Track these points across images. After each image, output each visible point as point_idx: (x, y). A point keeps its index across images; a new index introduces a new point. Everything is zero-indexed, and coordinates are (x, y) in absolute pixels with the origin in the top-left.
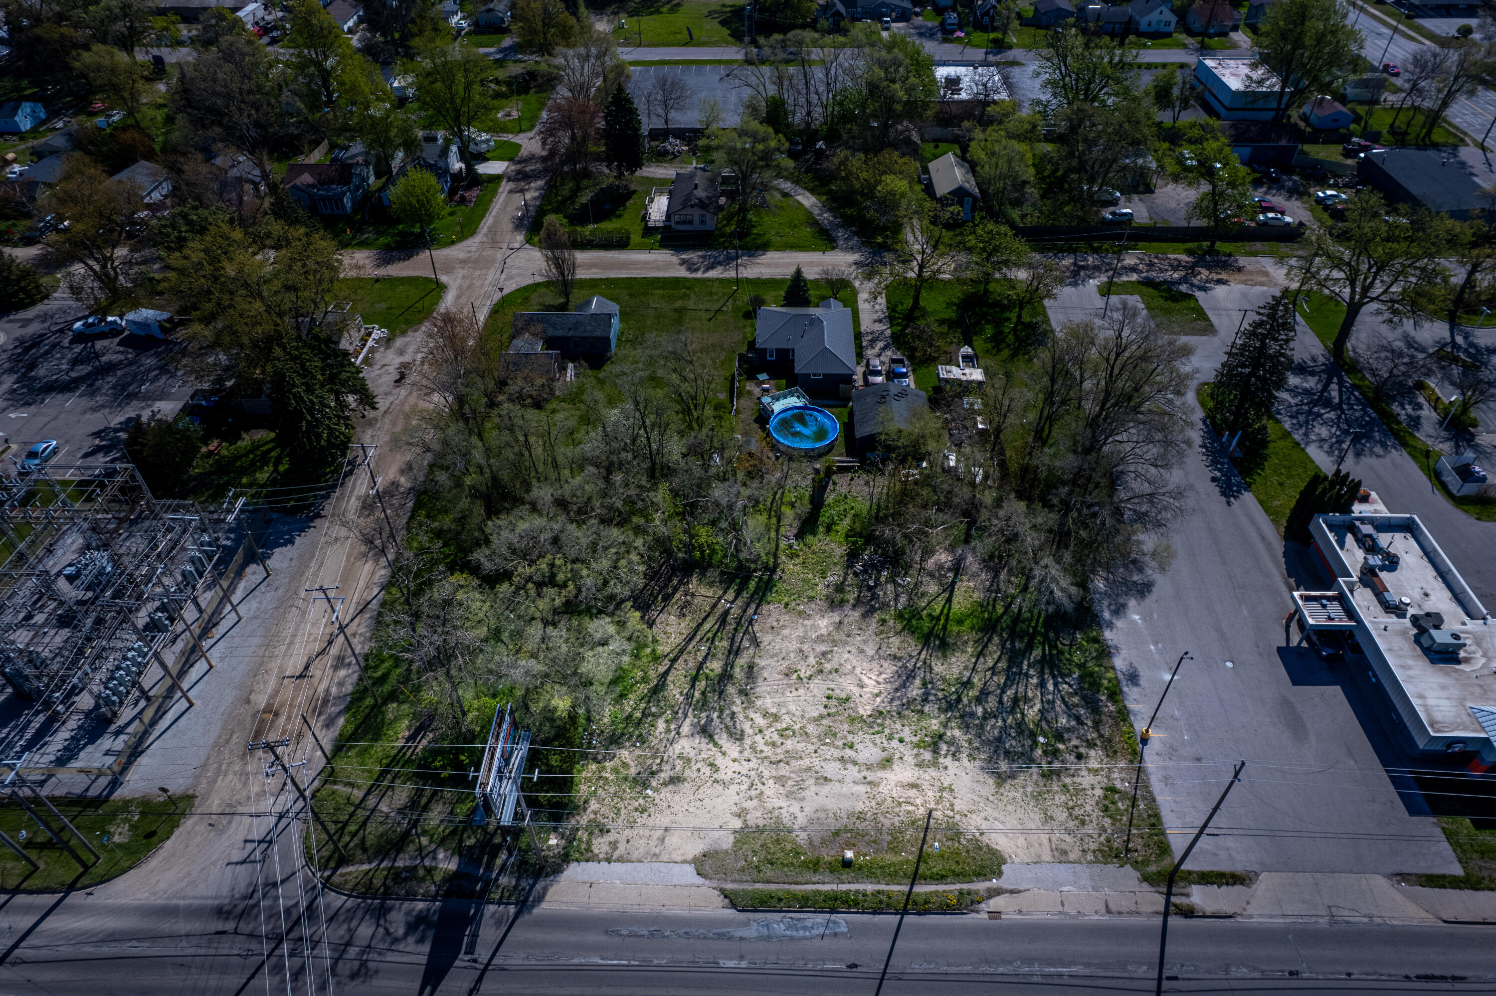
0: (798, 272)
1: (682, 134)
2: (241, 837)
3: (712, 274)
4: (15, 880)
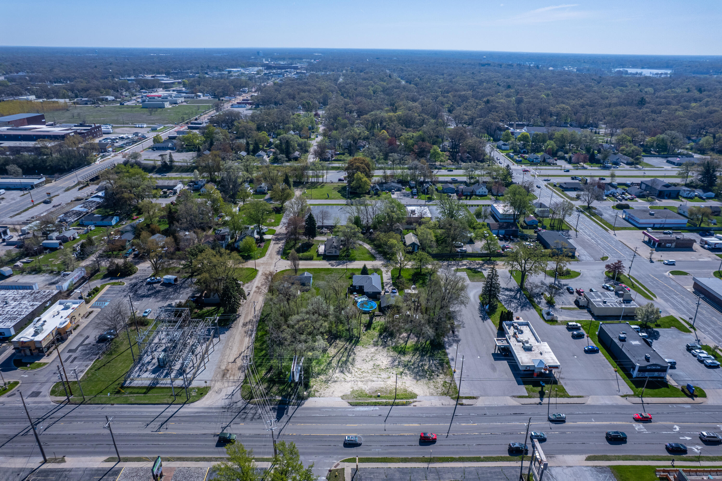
0: (365, 266)
1: (327, 227)
2: (224, 394)
3: (338, 267)
4: (170, 402)
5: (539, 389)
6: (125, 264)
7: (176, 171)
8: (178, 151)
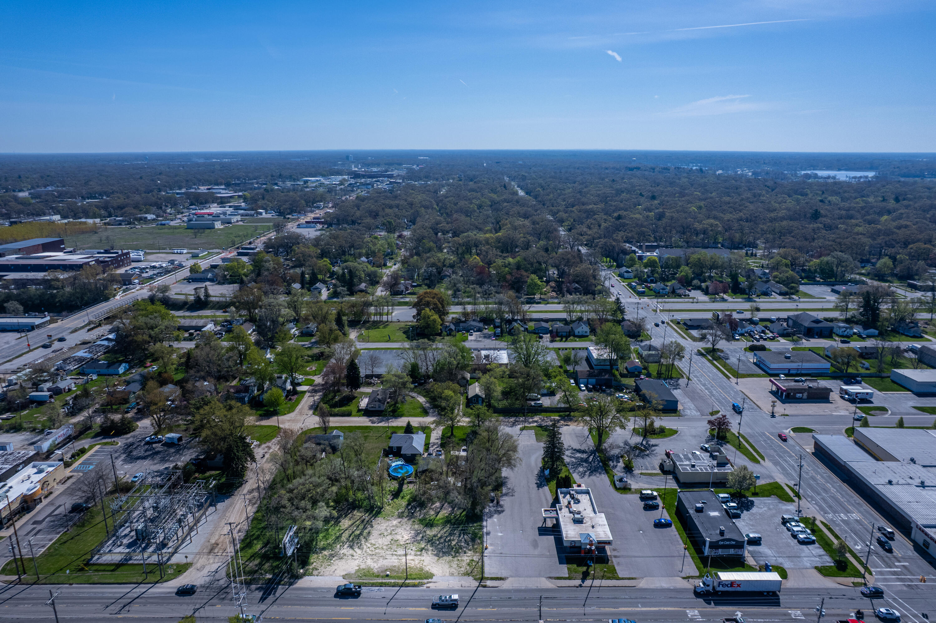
0: (409, 423)
1: (378, 376)
2: (207, 572)
3: (380, 425)
4: (140, 581)
5: (585, 569)
6: (123, 420)
7: (212, 308)
8: (220, 283)
